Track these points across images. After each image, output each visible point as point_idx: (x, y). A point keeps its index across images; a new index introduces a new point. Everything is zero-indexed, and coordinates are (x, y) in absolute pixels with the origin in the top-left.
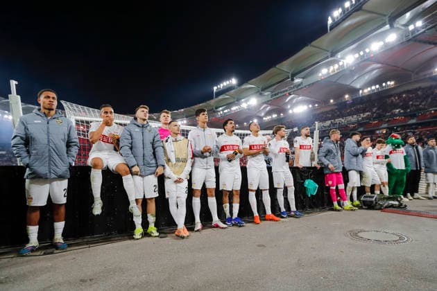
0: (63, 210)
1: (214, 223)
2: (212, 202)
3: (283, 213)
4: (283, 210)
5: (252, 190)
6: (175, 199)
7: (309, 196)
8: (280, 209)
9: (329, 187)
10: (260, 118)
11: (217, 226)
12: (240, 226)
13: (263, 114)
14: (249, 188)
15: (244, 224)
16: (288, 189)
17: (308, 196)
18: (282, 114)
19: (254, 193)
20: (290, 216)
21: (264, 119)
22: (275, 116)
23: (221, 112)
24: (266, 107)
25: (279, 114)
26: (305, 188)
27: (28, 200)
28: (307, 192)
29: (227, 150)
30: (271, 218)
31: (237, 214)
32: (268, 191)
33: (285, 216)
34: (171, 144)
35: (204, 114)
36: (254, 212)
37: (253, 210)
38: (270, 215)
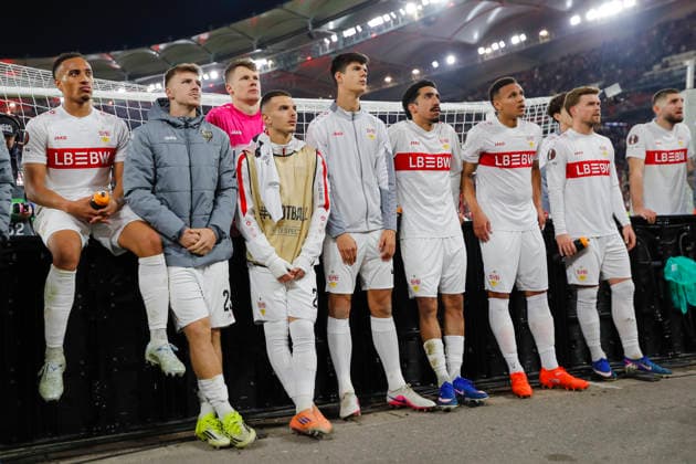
1: (391, 396)
2: (385, 331)
3: (600, 364)
4: (599, 354)
5: (498, 295)
6: (283, 323)
7: (684, 311)
8: (587, 352)
10: (467, 50)
11: (403, 405)
12: (474, 405)
13: (476, 36)
14: (488, 286)
15: (487, 399)
16: (614, 288)
17: (679, 311)
18: (544, 33)
19: (505, 304)
20: (624, 375)
21: (481, 51)
22: (518, 39)
23: (334, 38)
24: (487, 11)
25: (532, 32)
26: (667, 283)
28: (675, 298)
29: (416, 169)
30: (558, 381)
31: (459, 368)
32: (545, 295)
33: (609, 374)
34: (267, 164)
35: (358, 69)
36: (509, 362)
37: (506, 355)
38: (553, 371)
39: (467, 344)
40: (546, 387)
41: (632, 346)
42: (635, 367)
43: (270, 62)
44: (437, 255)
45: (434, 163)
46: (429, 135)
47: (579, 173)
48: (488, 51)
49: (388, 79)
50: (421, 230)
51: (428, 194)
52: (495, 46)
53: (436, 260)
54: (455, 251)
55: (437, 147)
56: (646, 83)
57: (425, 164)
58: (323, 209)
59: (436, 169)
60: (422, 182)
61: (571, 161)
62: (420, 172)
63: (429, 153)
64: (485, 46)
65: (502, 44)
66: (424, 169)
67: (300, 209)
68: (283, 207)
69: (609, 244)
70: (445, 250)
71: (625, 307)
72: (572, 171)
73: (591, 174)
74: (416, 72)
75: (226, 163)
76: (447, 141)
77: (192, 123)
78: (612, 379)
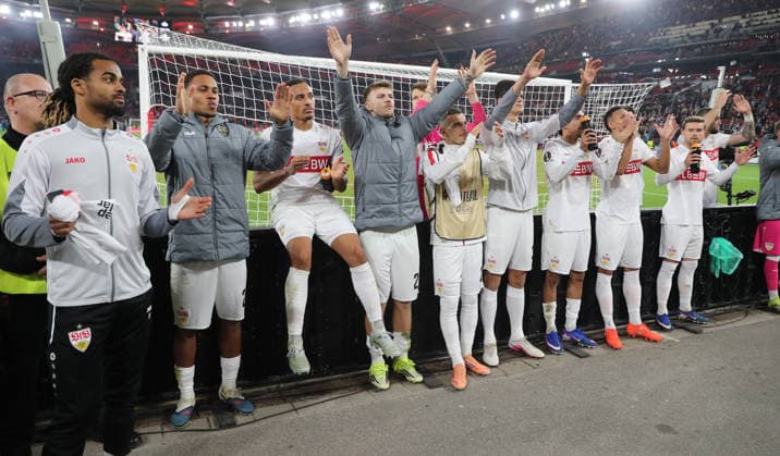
0: (237, 333)
1: (513, 345)
2: (516, 298)
3: (663, 318)
5: (605, 272)
7: (717, 275)
9: (763, 256)
14: (599, 265)
16: (684, 263)
19: (609, 278)
27: (177, 317)
28: (712, 266)
30: (640, 333)
32: (638, 272)
33: (669, 327)
36: (606, 321)
37: (604, 315)
38: (638, 326)
40: (631, 337)
41: (686, 303)
43: (382, 6)
48: (542, 10)
49: (467, 25)
52: (548, 7)
56: (651, 46)
64: (540, 7)
65: (553, 6)
74: (488, 21)
78: (671, 330)
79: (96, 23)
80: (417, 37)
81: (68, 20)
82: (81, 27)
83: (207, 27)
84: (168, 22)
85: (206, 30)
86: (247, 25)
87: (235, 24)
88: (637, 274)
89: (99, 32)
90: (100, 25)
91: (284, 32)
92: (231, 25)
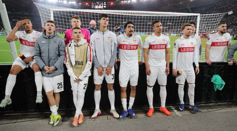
16: (189, 85)
19: (152, 89)
29: (124, 49)
31: (131, 106)
32: (165, 87)
33: (182, 110)
34: (72, 49)
35: (104, 19)
36: (150, 105)
39: (135, 100)
42: (191, 108)
44: (128, 75)
45: (130, 47)
46: (129, 39)
47: (182, 51)
50: (124, 67)
51: (127, 57)
53: (127, 76)
54: (134, 74)
55: (132, 43)
57: (127, 48)
58: (90, 62)
59: (131, 49)
60: (125, 53)
61: (180, 47)
62: (125, 50)
63: (129, 44)
66: (126, 49)
67: (81, 62)
68: (76, 61)
69: (189, 73)
70: (130, 74)
71: (191, 91)
72: (180, 50)
73: (186, 52)
75: (61, 49)
76: (136, 41)
77: (50, 37)
78: (182, 111)
79: (87, 4)
80: (181, 3)
81: (80, 3)
82: (83, 5)
83: (117, 3)
84: (106, 2)
85: (116, 4)
86: (128, 2)
87: (124, 2)
88: (165, 88)
89: (88, 6)
90: (88, 4)
91: (139, 3)
92: (123, 2)
